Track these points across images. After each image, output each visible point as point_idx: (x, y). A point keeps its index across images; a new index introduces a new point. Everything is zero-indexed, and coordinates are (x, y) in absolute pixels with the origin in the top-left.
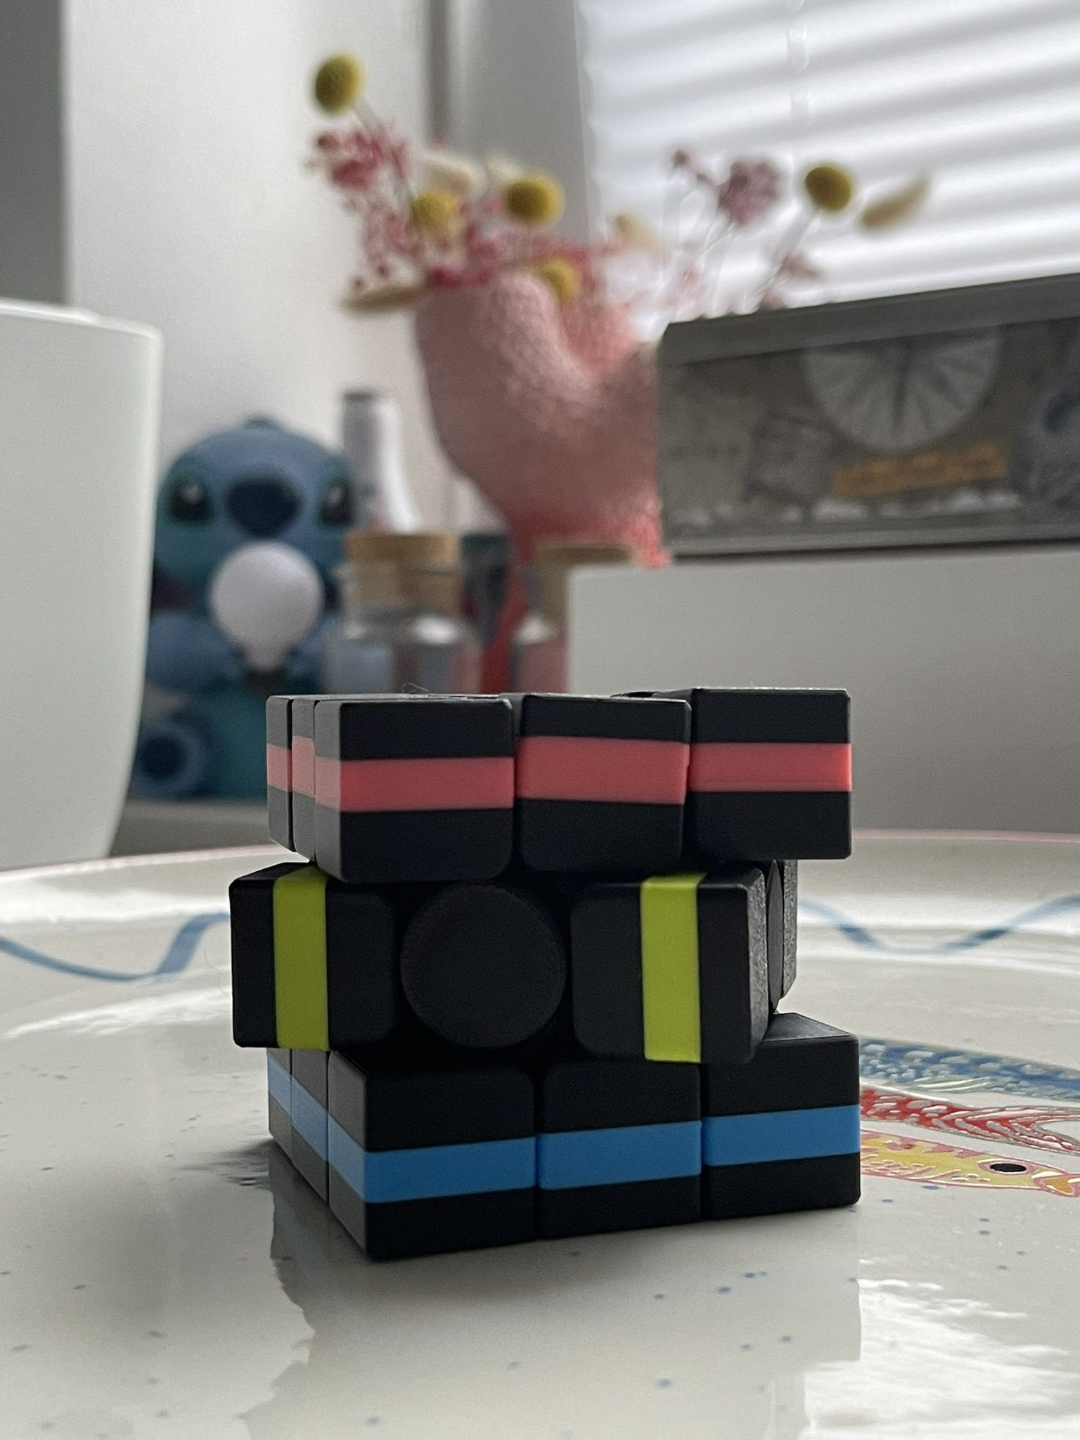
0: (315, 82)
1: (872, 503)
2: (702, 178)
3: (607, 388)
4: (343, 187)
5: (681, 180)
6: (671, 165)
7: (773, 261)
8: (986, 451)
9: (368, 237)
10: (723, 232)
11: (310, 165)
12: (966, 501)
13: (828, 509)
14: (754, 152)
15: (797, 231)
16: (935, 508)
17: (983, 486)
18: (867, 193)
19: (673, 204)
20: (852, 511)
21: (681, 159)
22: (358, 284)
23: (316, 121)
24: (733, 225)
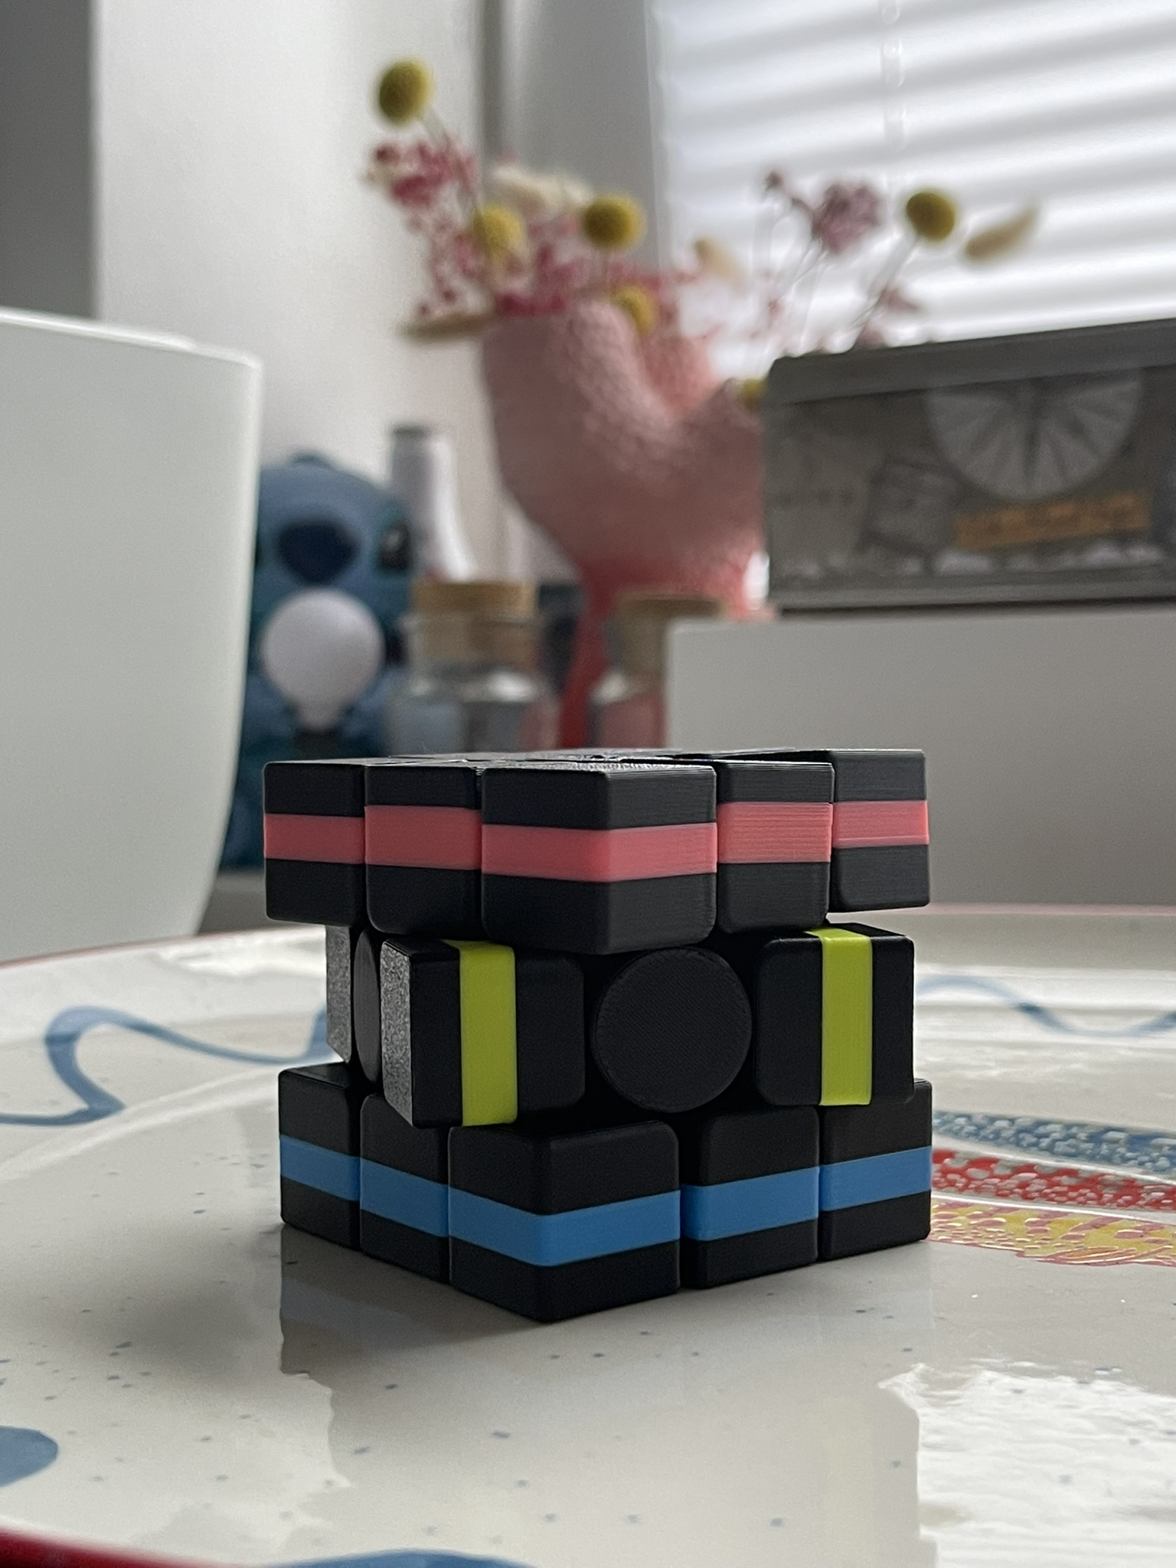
0: (379, 90)
1: (1001, 554)
2: (797, 203)
3: (690, 426)
4: (404, 203)
5: (774, 205)
6: (764, 187)
7: (870, 293)
8: (1127, 501)
9: (434, 260)
10: (815, 262)
11: (370, 179)
12: (1103, 555)
13: (952, 562)
14: (853, 175)
15: (894, 263)
16: (1068, 561)
17: (1122, 538)
18: (972, 222)
19: (765, 228)
20: (979, 564)
21: (774, 181)
22: (424, 310)
23: (376, 131)
24: (826, 253)
